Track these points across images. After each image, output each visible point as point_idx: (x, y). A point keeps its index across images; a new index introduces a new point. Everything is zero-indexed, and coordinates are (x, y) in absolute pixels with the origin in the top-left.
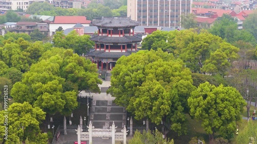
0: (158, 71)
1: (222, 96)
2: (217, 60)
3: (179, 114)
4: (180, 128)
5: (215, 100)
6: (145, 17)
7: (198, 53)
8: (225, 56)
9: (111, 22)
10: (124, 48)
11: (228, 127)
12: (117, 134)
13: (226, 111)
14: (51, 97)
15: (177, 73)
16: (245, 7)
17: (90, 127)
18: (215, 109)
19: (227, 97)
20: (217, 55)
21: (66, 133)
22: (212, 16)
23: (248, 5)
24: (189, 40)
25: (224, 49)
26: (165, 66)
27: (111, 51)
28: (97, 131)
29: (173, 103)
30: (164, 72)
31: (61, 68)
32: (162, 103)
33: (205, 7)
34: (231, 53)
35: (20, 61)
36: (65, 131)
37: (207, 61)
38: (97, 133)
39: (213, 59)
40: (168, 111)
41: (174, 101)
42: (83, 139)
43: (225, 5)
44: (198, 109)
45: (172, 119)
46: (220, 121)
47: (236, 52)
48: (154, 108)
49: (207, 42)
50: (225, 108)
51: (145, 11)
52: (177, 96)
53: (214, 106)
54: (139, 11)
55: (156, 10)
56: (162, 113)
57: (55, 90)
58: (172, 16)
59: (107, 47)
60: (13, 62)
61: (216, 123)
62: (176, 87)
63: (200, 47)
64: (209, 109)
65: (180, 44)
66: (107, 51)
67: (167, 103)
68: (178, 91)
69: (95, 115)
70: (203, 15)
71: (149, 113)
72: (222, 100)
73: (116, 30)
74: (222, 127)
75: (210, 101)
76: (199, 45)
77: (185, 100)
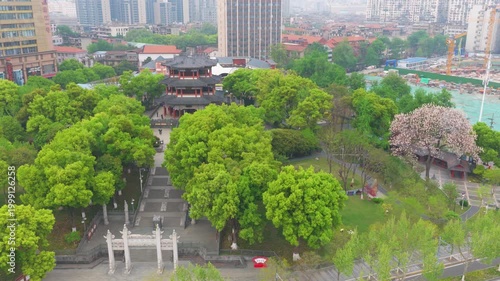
0: (225, 144)
1: (312, 192)
2: (307, 112)
3: (251, 216)
4: (251, 235)
5: (303, 198)
6: (235, 46)
7: (283, 100)
8: (316, 106)
9: (182, 63)
10: (198, 92)
11: (321, 238)
12: (165, 240)
13: (319, 215)
14: (67, 190)
15: (251, 145)
16: (334, 33)
17: (125, 232)
18: (303, 211)
19: (320, 193)
20: (307, 105)
21: (107, 222)
22: (302, 43)
23: (336, 31)
24: (274, 83)
25: (315, 98)
26: (235, 135)
27: (184, 96)
28: (135, 238)
29: (242, 199)
30: (232, 144)
31: (98, 135)
32: (226, 201)
33: (297, 33)
34: (323, 102)
35: (67, 114)
36: (106, 220)
37: (294, 112)
38: (135, 241)
39: (302, 110)
40: (234, 213)
41: (244, 195)
42: (116, 249)
43: (316, 30)
44: (278, 212)
45: (241, 222)
46: (310, 228)
47: (329, 101)
48: (214, 208)
49: (294, 87)
50: (316, 210)
51: (235, 40)
52: (248, 189)
53: (301, 207)
54: (229, 40)
55: (246, 39)
56: (225, 215)
57: (77, 177)
58: (263, 45)
59: (179, 92)
60: (59, 115)
61: (304, 232)
62: (248, 172)
63: (286, 94)
64: (294, 210)
65: (264, 88)
66: (179, 96)
67: (232, 201)
68: (250, 179)
69: (151, 191)
70: (294, 42)
71: (207, 214)
72: (312, 198)
73: (188, 72)
74: (312, 236)
75: (295, 201)
76: (285, 91)
77: (259, 193)
